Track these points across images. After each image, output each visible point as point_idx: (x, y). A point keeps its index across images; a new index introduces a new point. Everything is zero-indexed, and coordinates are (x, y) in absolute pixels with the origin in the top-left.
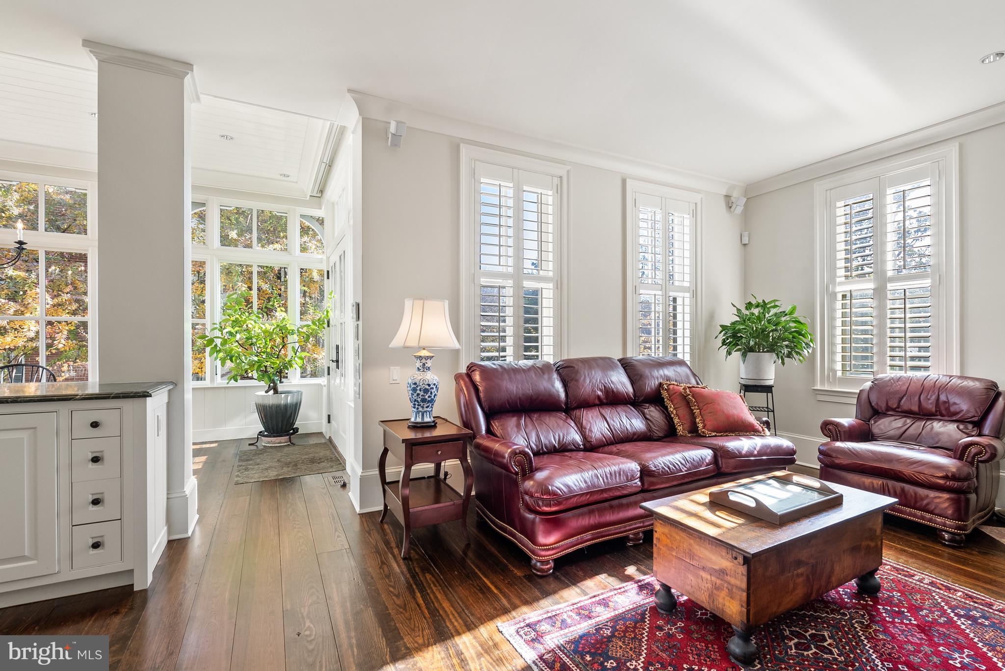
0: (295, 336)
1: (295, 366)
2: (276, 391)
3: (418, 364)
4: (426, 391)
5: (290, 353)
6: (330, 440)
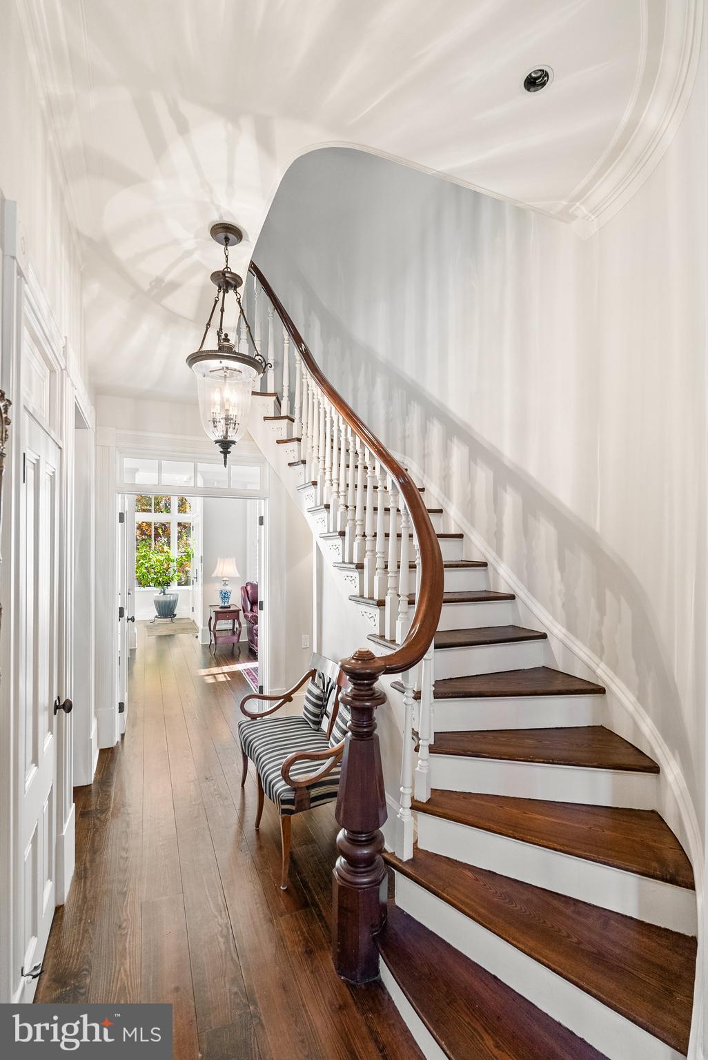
0: (175, 563)
1: (175, 580)
2: (164, 594)
3: (223, 583)
4: (225, 593)
5: (172, 573)
6: (193, 621)
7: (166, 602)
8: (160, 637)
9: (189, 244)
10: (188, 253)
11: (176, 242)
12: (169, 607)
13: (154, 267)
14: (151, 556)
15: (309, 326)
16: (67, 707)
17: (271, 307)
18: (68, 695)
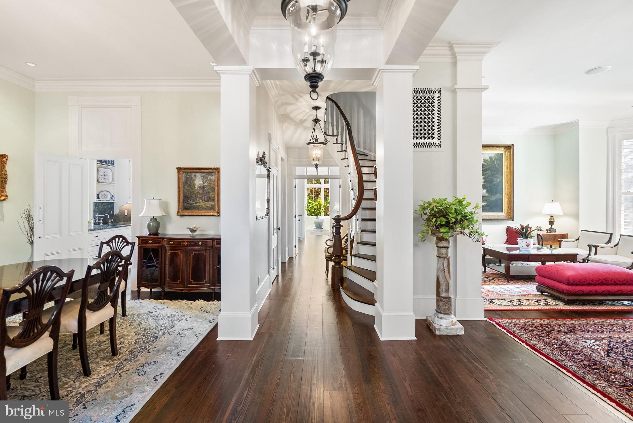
1: (323, 213)
2: (318, 219)
5: (322, 210)
7: (318, 222)
8: (316, 235)
9: (308, 111)
10: (308, 113)
11: (304, 111)
12: (320, 224)
13: (300, 117)
14: (313, 203)
15: (359, 112)
16: (279, 229)
17: (339, 114)
18: (280, 226)
